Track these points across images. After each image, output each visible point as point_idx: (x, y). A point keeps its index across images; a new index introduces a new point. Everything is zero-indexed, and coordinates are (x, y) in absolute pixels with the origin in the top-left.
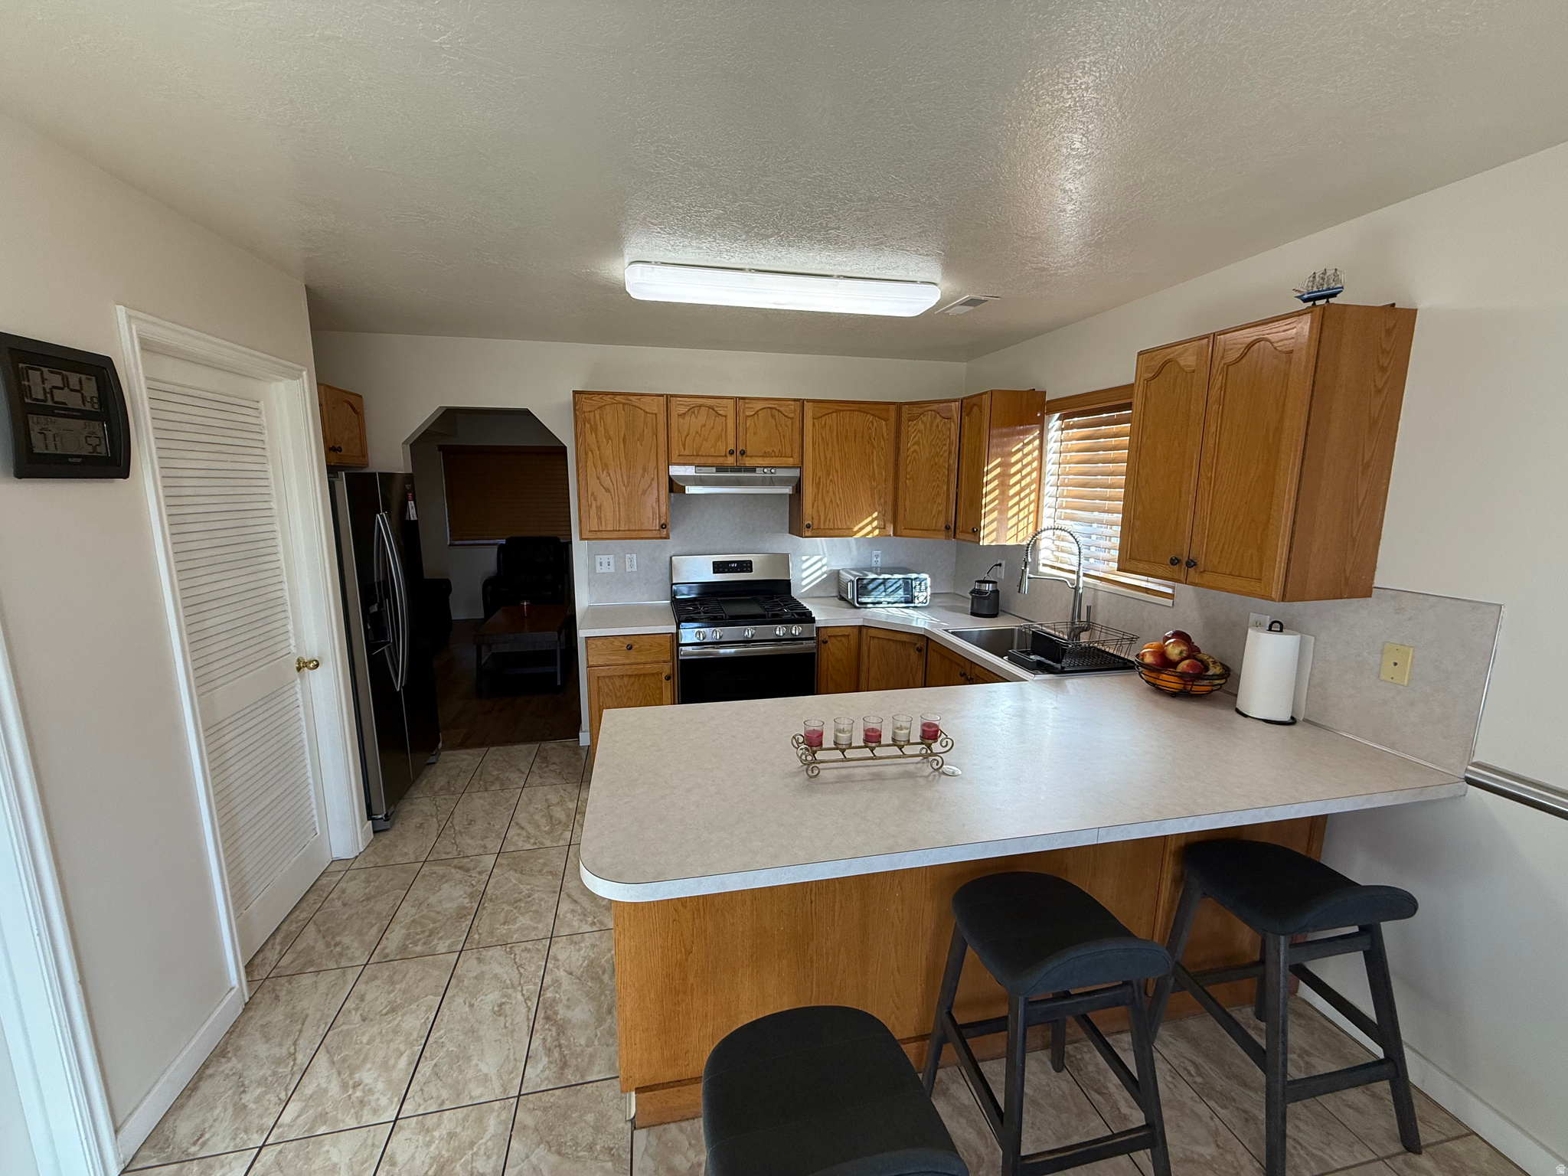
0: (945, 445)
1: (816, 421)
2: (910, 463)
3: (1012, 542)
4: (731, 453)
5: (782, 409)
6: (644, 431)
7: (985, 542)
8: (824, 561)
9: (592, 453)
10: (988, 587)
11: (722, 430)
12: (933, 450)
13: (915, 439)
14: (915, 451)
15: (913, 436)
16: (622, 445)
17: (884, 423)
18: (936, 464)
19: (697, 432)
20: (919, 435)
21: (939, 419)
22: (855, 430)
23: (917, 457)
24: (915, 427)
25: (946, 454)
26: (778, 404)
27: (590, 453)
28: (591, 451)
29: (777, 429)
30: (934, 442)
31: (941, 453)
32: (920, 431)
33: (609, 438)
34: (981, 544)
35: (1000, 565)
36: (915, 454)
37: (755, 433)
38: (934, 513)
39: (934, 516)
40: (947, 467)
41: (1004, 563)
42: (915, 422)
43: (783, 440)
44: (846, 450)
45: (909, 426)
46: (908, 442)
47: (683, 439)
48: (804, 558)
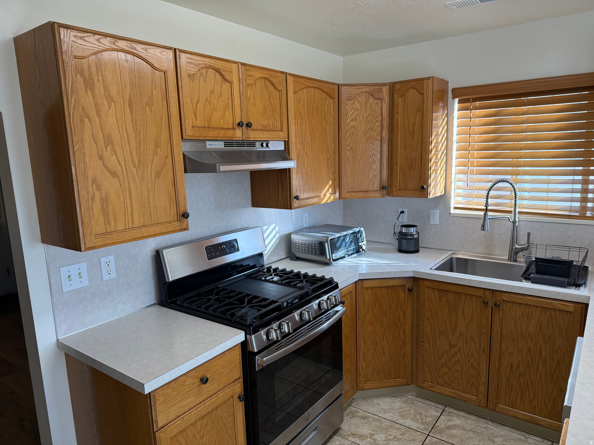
0: (378, 121)
1: (295, 94)
2: (349, 136)
3: (438, 195)
4: (240, 125)
5: (273, 80)
6: (152, 93)
7: (431, 196)
8: (277, 228)
9: (90, 121)
10: (412, 230)
11: (228, 98)
12: (368, 126)
13: (353, 116)
14: (353, 126)
15: (351, 113)
16: (128, 111)
17: (331, 101)
18: (371, 137)
19: (207, 100)
20: (356, 112)
21: (372, 99)
22: (317, 107)
23: (355, 132)
24: (353, 106)
25: (379, 129)
26: (270, 75)
27: (86, 120)
28: (89, 118)
29: (270, 101)
30: (368, 119)
31: (375, 128)
32: (356, 109)
33: (110, 99)
34: (429, 198)
35: (402, 212)
36: (353, 129)
37: (254, 105)
38: (371, 177)
39: (371, 180)
40: (380, 139)
41: (406, 211)
42: (352, 101)
43: (274, 113)
44: (313, 126)
45: (347, 105)
46: (347, 119)
47: (194, 107)
48: (265, 228)
